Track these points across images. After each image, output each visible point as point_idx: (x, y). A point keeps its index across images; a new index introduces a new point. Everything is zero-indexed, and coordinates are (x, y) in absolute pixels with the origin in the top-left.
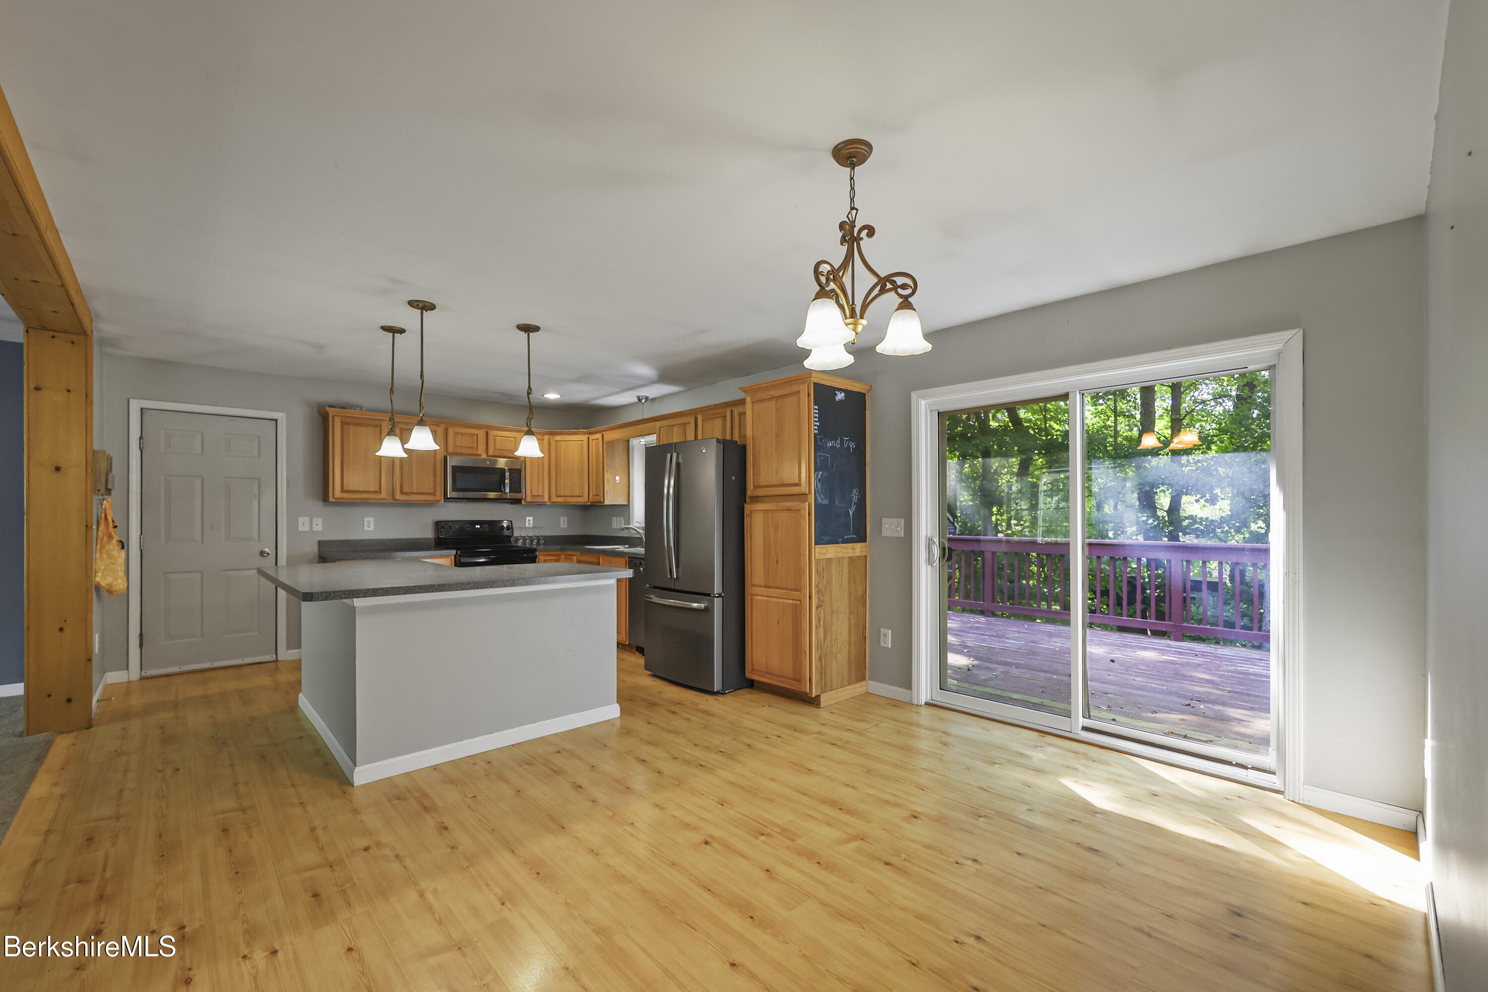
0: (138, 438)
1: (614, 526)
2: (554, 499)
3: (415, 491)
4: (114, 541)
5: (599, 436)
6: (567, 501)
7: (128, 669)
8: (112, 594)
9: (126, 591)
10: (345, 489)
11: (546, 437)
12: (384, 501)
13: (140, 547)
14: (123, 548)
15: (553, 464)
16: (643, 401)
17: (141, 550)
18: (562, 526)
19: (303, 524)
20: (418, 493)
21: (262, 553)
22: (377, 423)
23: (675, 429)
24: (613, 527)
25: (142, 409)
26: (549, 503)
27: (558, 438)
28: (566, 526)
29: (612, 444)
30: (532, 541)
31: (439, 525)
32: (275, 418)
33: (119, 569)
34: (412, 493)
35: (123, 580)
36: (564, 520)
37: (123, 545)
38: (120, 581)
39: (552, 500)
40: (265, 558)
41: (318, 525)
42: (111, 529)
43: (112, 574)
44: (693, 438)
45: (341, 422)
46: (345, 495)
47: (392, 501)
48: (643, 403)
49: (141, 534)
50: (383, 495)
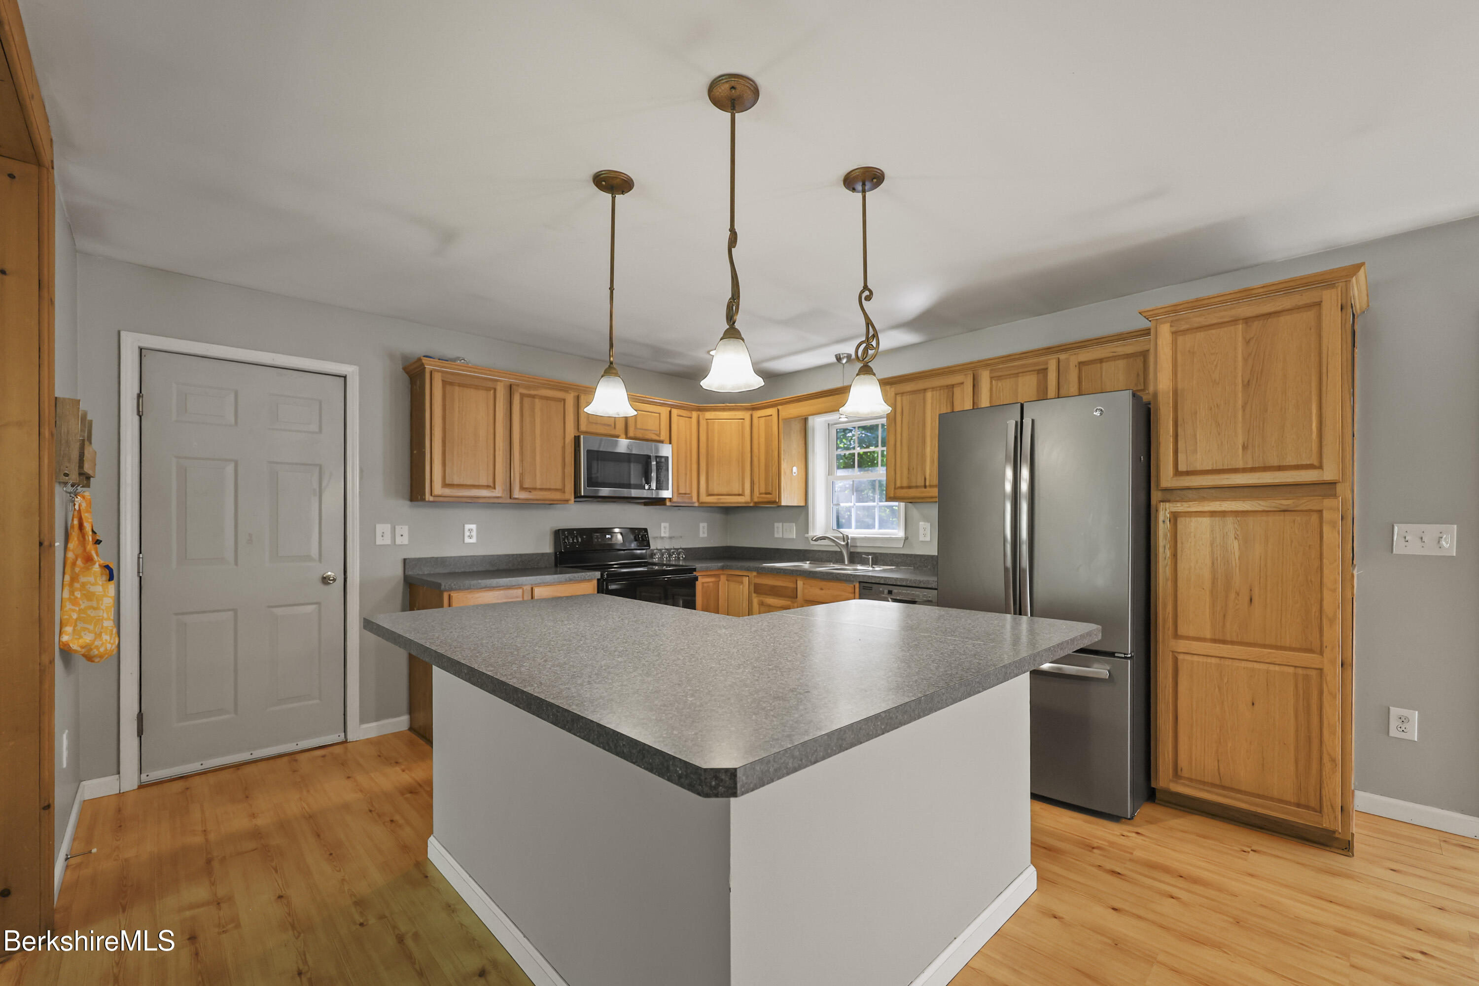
0: (135, 396)
1: (778, 535)
2: (705, 498)
3: (538, 486)
4: (96, 568)
5: (772, 411)
6: (722, 501)
7: (119, 773)
8: (93, 661)
9: (115, 652)
10: (447, 482)
11: (695, 414)
12: (500, 501)
13: (139, 572)
14: (111, 578)
15: (703, 450)
16: (844, 361)
17: (141, 577)
18: (701, 535)
19: (383, 534)
20: (541, 489)
21: (325, 580)
22: (490, 384)
23: (929, 395)
24: (776, 536)
25: (141, 349)
26: (696, 505)
27: (709, 415)
28: (706, 535)
29: (788, 421)
30: (670, 555)
31: (559, 535)
32: (343, 373)
33: (105, 615)
34: (535, 489)
35: (111, 635)
36: (703, 527)
37: (111, 574)
38: (106, 637)
39: (701, 500)
40: (330, 586)
41: (403, 536)
42: (90, 546)
43: (91, 627)
44: (968, 405)
45: (443, 381)
46: (448, 492)
47: (509, 501)
48: (843, 364)
49: (140, 553)
50: (498, 492)
